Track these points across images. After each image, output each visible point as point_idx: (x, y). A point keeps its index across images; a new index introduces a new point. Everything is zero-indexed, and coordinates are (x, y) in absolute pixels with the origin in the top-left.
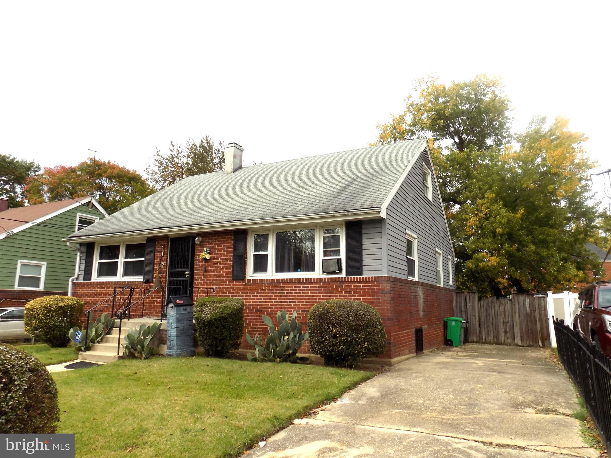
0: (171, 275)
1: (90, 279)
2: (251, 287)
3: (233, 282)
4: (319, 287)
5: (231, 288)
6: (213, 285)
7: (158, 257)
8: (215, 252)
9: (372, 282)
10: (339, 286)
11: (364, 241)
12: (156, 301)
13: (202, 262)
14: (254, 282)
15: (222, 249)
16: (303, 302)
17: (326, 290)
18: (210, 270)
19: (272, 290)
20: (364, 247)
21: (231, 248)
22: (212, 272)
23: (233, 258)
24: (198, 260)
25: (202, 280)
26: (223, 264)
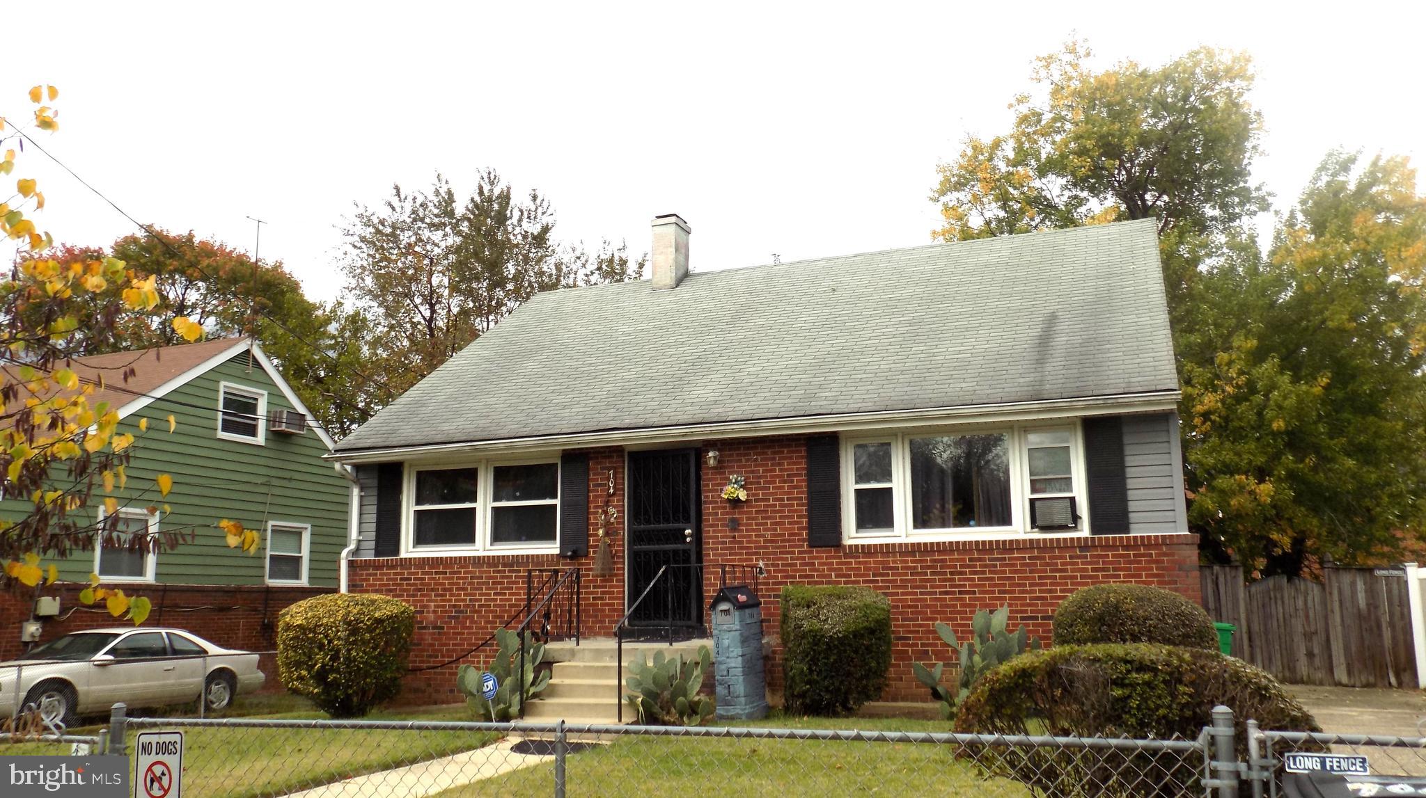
0: (636, 537)
1: (396, 551)
2: (860, 563)
3: (811, 552)
4: (1030, 558)
5: (806, 564)
6: (757, 560)
7: (596, 496)
8: (759, 483)
9: (1157, 545)
11: (1129, 461)
12: (601, 599)
13: (725, 508)
14: (867, 551)
15: (777, 476)
16: (994, 592)
18: (747, 525)
19: (915, 568)
20: (1130, 472)
21: (800, 475)
22: (754, 530)
23: (807, 498)
24: (711, 503)
25: (726, 549)
26: (782, 511)
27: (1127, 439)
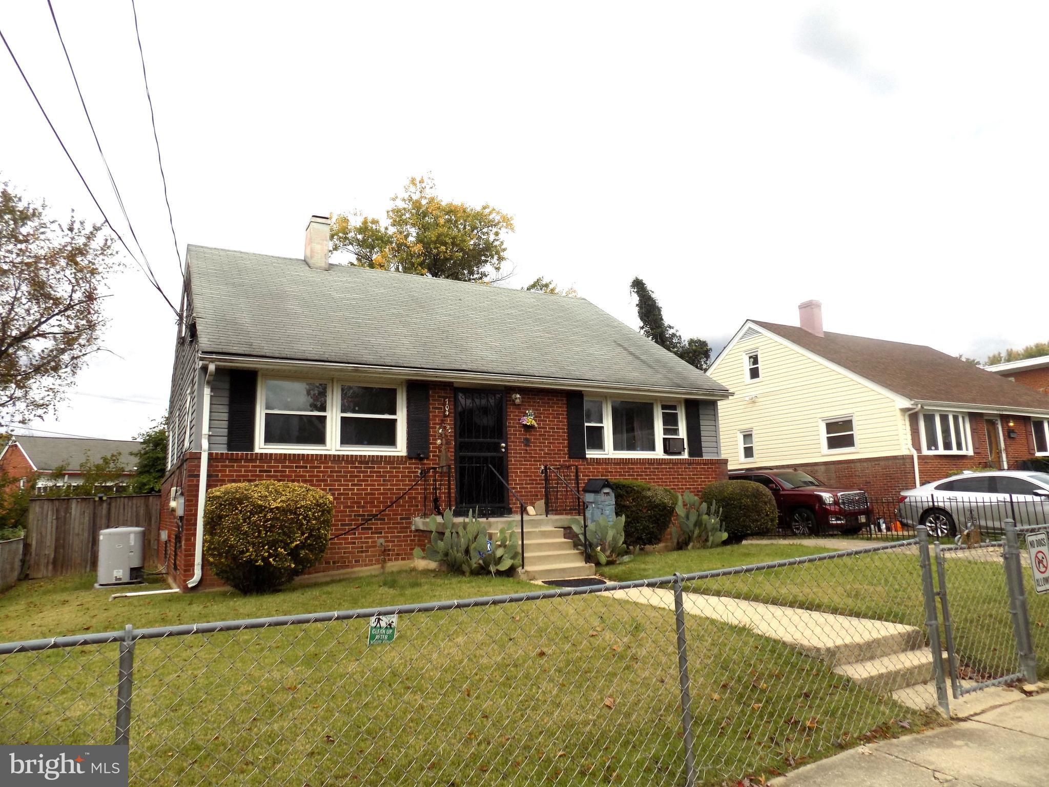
0: (462, 447)
2: (594, 468)
3: (570, 461)
6: (540, 465)
7: (435, 415)
8: (540, 417)
10: (687, 468)
13: (521, 431)
15: (550, 414)
17: (675, 472)
18: (534, 442)
19: (621, 472)
20: (702, 428)
21: (563, 415)
22: (538, 446)
23: (568, 429)
24: (513, 427)
25: (522, 457)
26: (554, 436)
27: (701, 412)
